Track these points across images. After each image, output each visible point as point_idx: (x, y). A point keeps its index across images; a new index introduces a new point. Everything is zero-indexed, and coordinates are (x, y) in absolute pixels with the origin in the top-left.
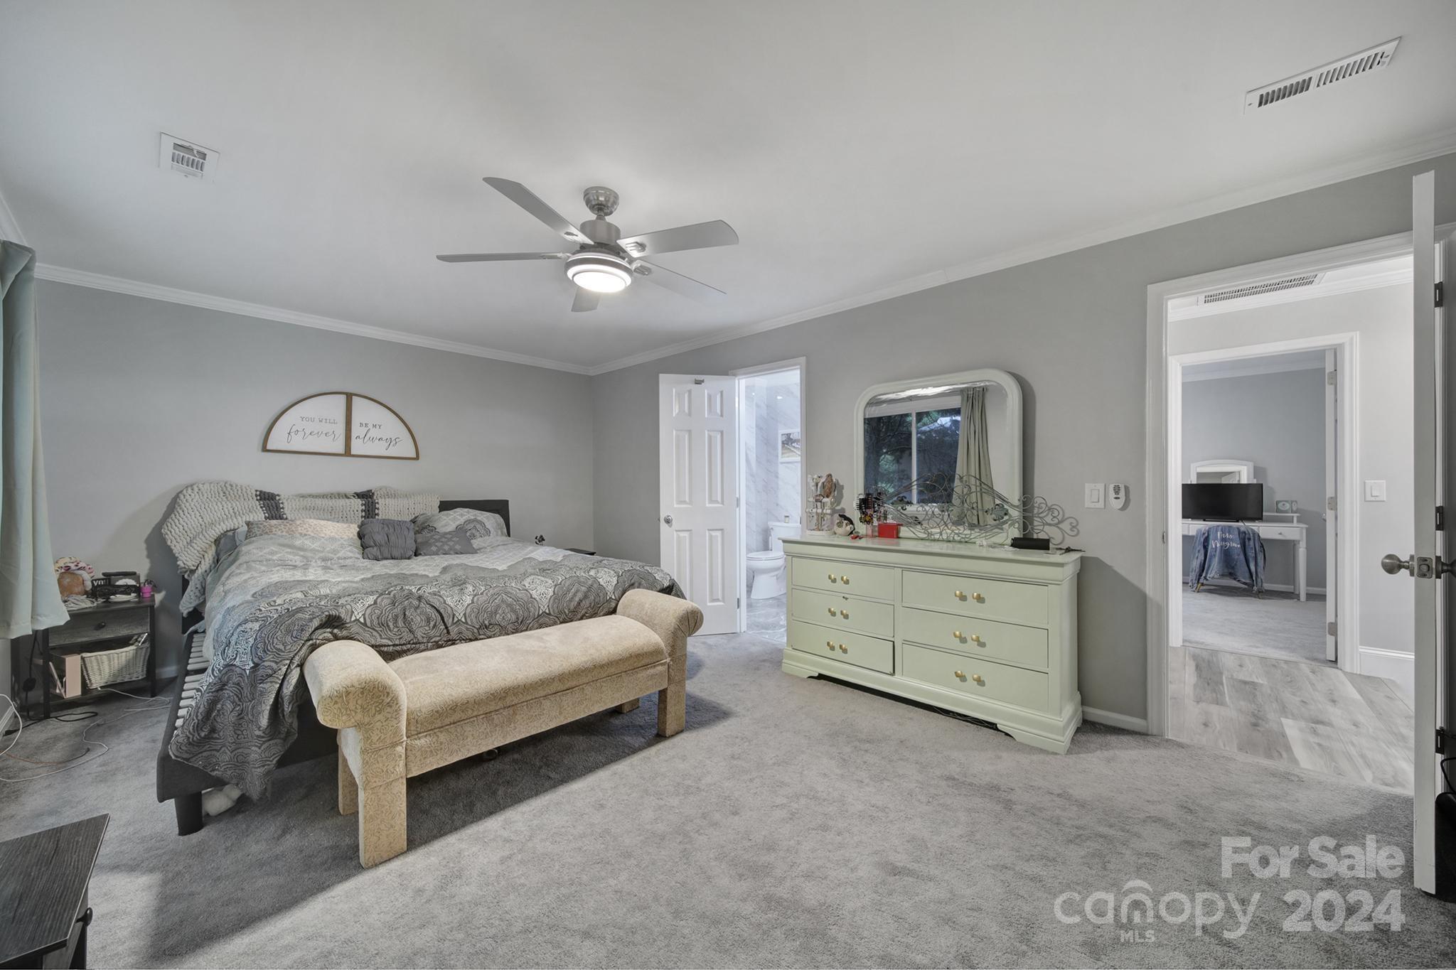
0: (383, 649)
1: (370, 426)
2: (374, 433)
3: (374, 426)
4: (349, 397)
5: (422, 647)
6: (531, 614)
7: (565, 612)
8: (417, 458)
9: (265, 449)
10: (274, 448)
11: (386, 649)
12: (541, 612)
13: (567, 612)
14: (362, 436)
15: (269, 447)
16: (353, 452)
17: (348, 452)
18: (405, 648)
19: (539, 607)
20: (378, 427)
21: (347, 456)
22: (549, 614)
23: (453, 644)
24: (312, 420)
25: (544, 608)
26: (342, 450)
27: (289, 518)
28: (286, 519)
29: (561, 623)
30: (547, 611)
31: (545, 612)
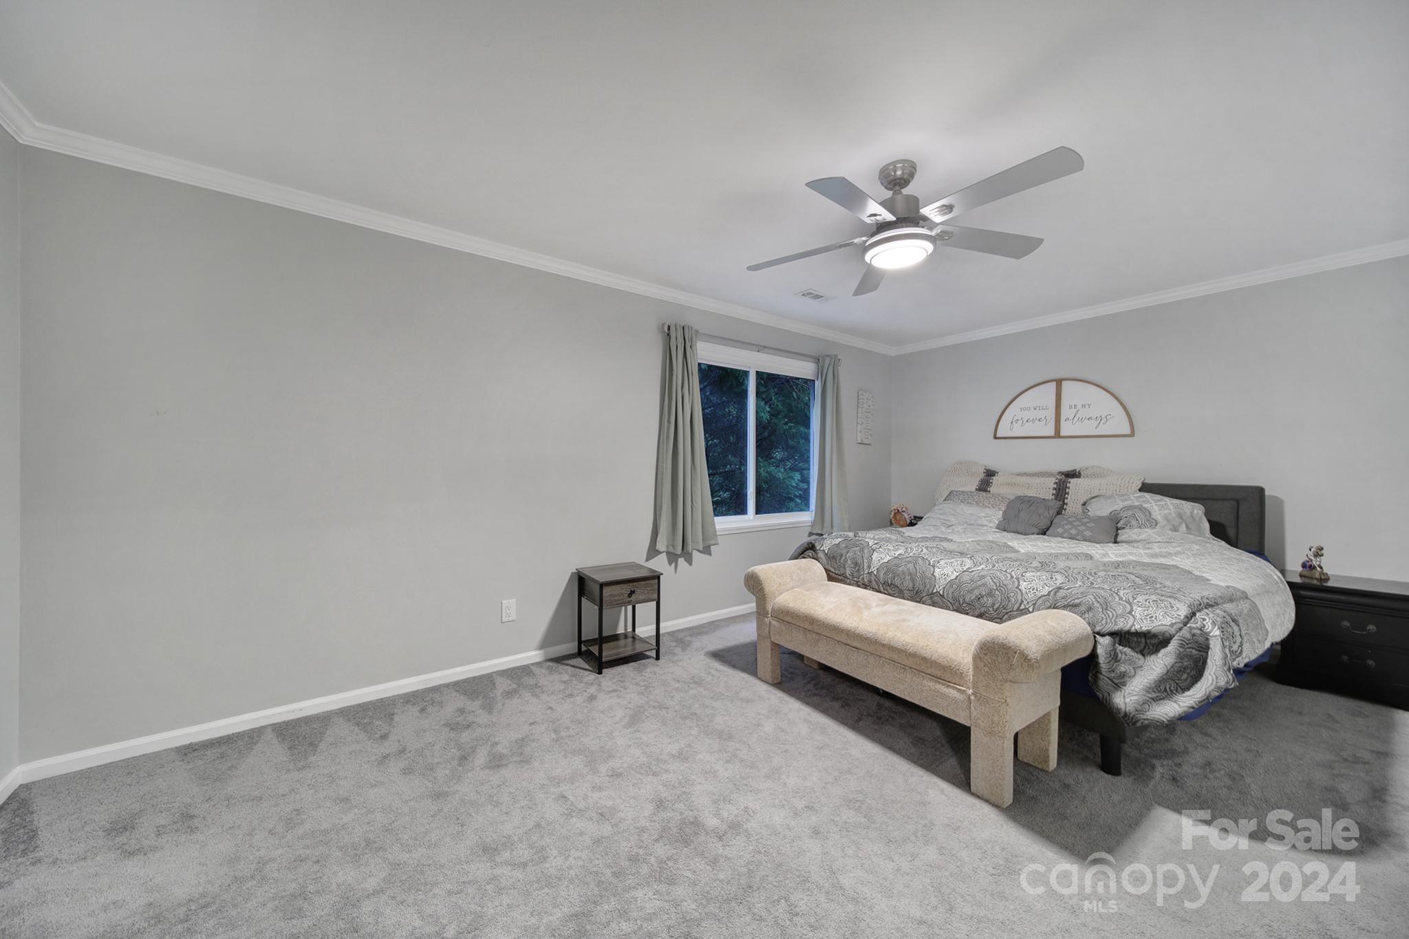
0: (830, 573)
1: (1079, 407)
2: (1083, 413)
3: (1084, 406)
4: (1059, 382)
5: (848, 581)
6: (926, 589)
7: (959, 601)
8: (1132, 434)
9: (995, 438)
10: (1001, 436)
11: (831, 574)
12: (935, 591)
13: (961, 602)
14: (1071, 418)
15: (998, 435)
16: (1062, 434)
17: (1057, 435)
18: (840, 577)
19: (935, 586)
20: (1087, 406)
21: (1058, 438)
22: (943, 596)
23: (865, 588)
24: (1029, 409)
25: (939, 588)
26: (1052, 434)
27: (991, 492)
28: (989, 491)
29: (954, 610)
30: (941, 592)
31: (939, 592)
